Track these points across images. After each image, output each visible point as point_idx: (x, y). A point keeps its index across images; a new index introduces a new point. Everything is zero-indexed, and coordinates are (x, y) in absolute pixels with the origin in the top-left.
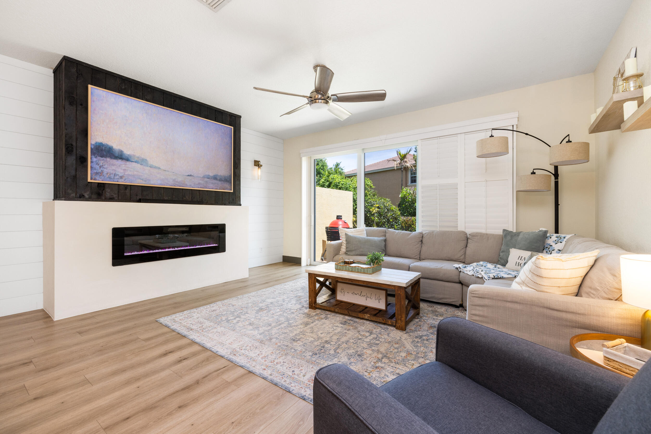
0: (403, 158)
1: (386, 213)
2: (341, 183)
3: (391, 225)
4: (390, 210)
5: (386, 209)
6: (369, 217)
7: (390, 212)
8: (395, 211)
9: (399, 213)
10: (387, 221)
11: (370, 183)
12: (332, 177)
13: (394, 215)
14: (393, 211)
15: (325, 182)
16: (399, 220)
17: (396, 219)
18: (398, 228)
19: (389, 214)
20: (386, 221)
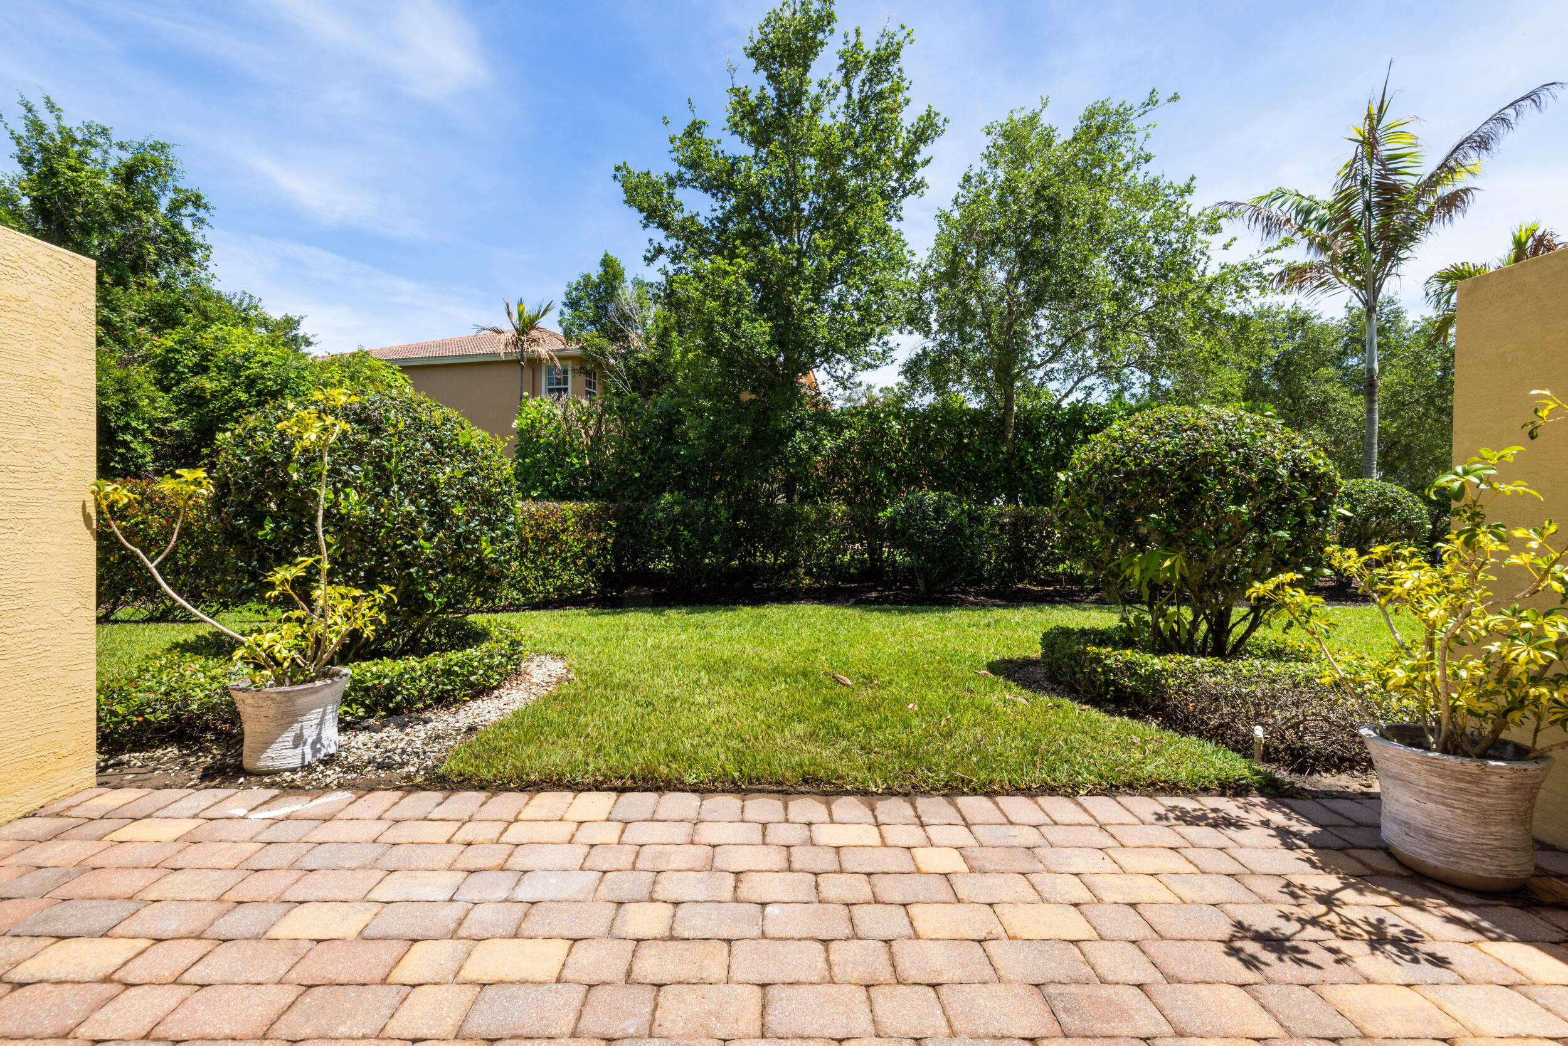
0: (527, 326)
1: (426, 462)
2: (257, 359)
3: (459, 536)
4: (450, 448)
5: (431, 440)
6: (297, 485)
7: (451, 457)
8: (486, 458)
9: (508, 470)
10: (431, 514)
11: (402, 381)
12: (220, 334)
13: (474, 479)
14: (467, 453)
15: (179, 352)
16: (508, 511)
17: (489, 500)
18: (504, 554)
19: (448, 470)
20: (420, 512)
